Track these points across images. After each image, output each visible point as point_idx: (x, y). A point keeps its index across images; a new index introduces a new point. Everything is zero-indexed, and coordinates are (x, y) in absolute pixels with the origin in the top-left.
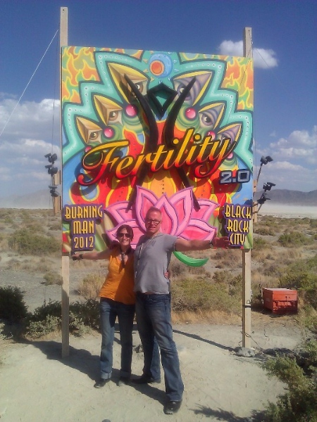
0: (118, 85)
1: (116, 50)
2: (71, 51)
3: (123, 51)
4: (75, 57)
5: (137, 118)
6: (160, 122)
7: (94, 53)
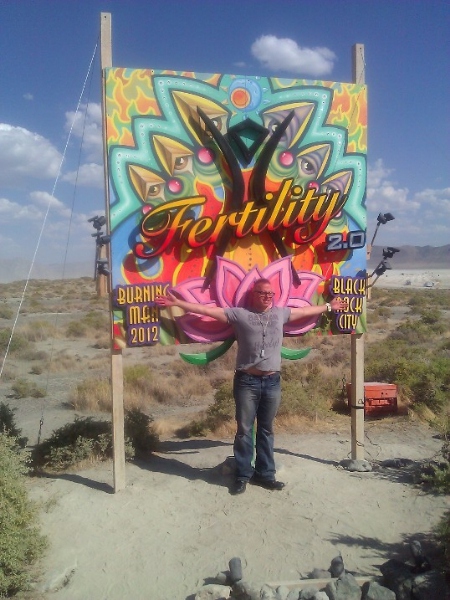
0: (186, 120)
1: (183, 74)
2: (119, 75)
3: (193, 75)
4: (125, 82)
5: (214, 166)
6: (247, 170)
7: (153, 77)
